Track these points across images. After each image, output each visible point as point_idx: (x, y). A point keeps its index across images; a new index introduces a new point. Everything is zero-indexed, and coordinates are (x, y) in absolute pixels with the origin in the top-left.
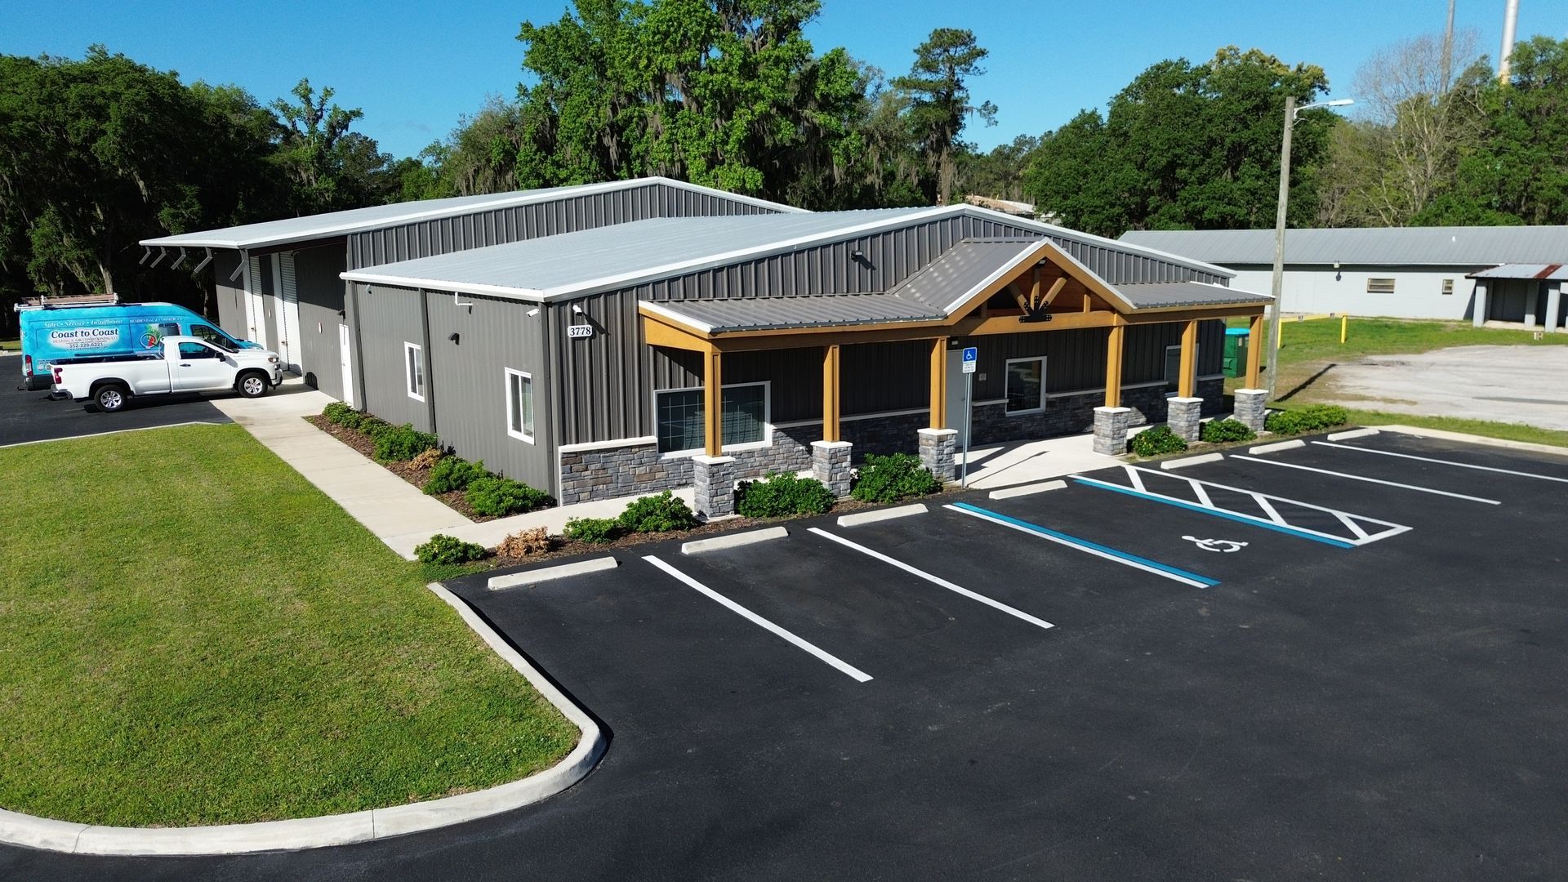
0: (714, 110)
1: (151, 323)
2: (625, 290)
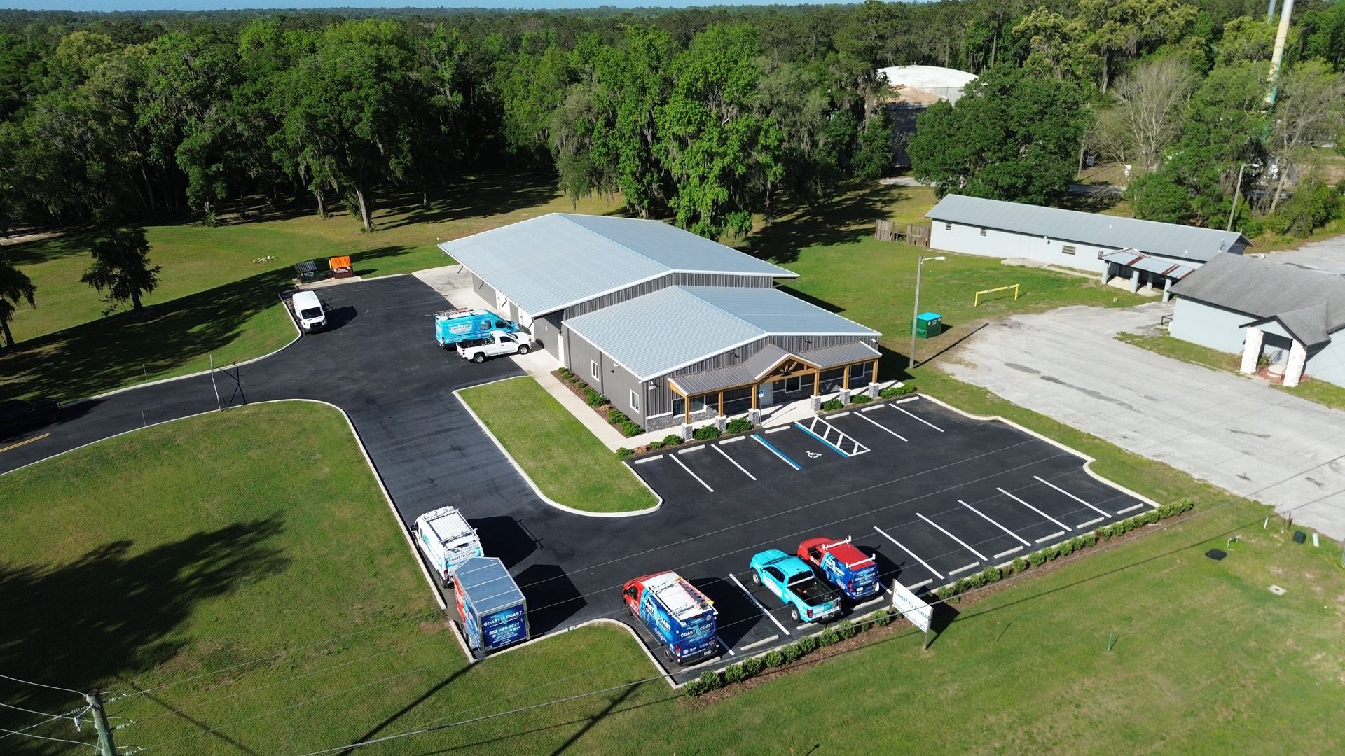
2: (664, 376)
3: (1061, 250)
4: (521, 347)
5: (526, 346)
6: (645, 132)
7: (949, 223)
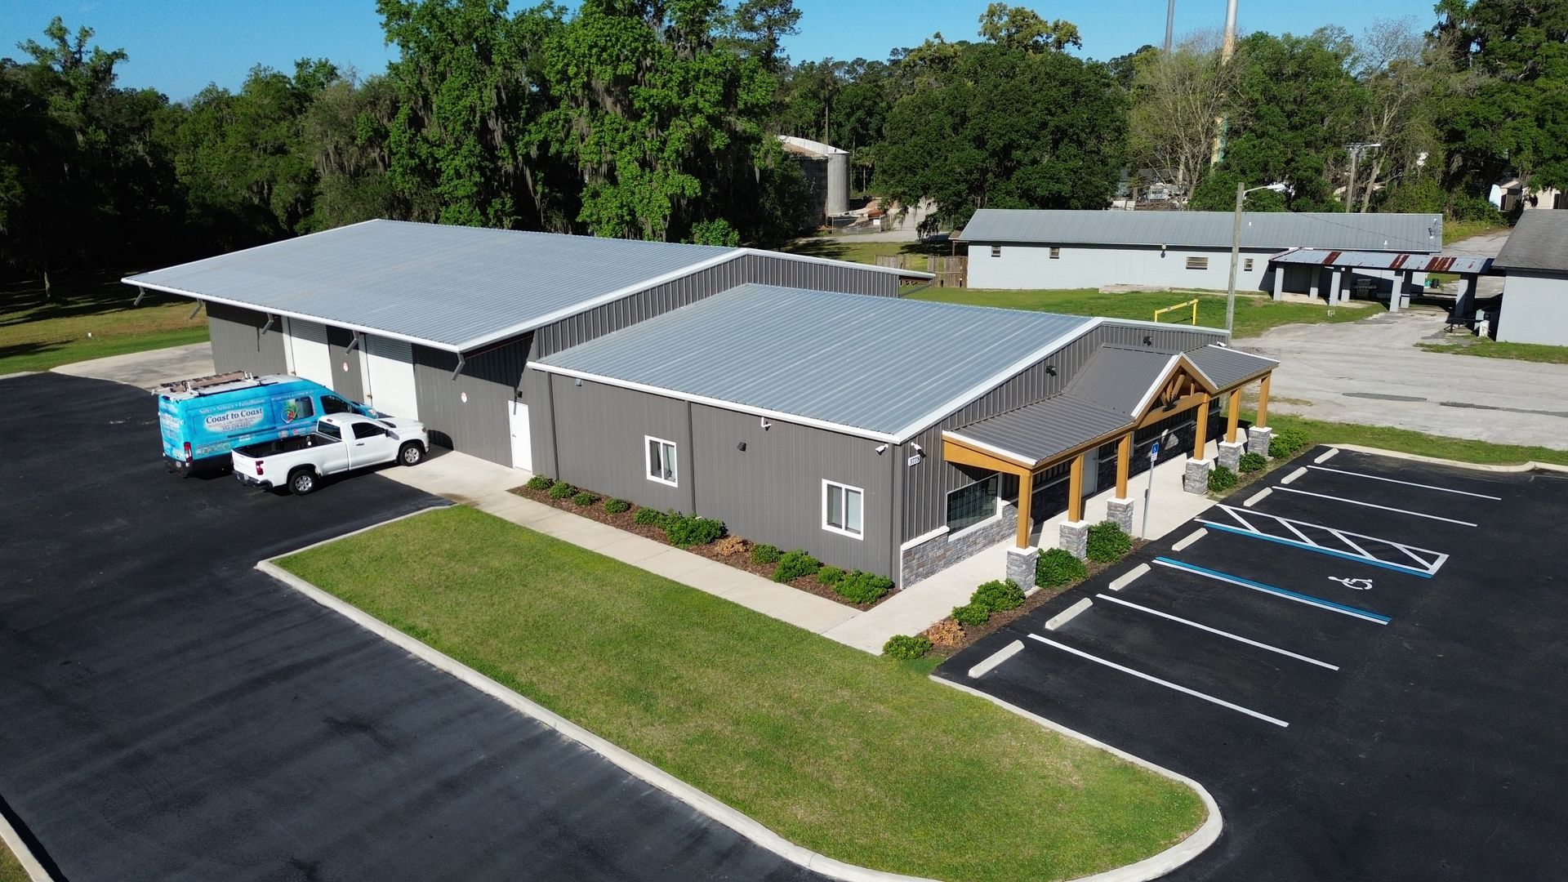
0: (651, 121)
1: (289, 399)
2: (937, 426)
3: (1185, 265)
4: (405, 446)
5: (416, 443)
6: (491, 124)
7: (996, 245)
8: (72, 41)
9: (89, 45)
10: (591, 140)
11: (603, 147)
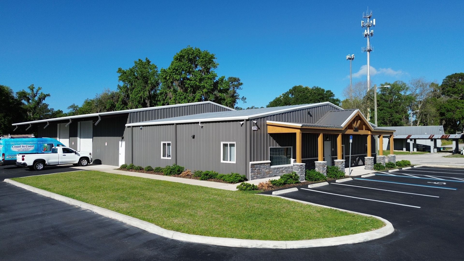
0: (190, 91)
1: (45, 143)
2: (264, 117)
4: (82, 159)
5: (86, 158)
8: (35, 90)
9: (40, 92)
10: (173, 99)
11: (176, 101)
